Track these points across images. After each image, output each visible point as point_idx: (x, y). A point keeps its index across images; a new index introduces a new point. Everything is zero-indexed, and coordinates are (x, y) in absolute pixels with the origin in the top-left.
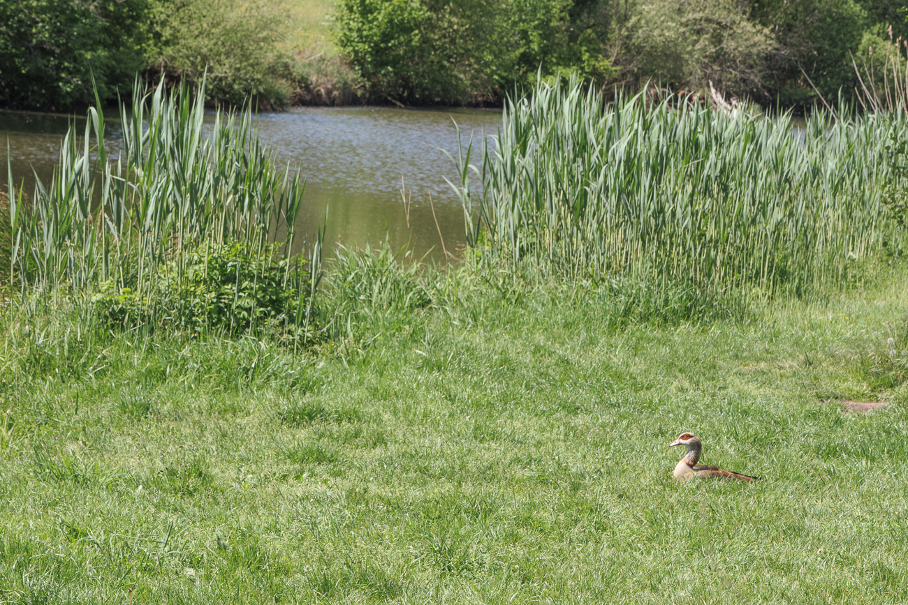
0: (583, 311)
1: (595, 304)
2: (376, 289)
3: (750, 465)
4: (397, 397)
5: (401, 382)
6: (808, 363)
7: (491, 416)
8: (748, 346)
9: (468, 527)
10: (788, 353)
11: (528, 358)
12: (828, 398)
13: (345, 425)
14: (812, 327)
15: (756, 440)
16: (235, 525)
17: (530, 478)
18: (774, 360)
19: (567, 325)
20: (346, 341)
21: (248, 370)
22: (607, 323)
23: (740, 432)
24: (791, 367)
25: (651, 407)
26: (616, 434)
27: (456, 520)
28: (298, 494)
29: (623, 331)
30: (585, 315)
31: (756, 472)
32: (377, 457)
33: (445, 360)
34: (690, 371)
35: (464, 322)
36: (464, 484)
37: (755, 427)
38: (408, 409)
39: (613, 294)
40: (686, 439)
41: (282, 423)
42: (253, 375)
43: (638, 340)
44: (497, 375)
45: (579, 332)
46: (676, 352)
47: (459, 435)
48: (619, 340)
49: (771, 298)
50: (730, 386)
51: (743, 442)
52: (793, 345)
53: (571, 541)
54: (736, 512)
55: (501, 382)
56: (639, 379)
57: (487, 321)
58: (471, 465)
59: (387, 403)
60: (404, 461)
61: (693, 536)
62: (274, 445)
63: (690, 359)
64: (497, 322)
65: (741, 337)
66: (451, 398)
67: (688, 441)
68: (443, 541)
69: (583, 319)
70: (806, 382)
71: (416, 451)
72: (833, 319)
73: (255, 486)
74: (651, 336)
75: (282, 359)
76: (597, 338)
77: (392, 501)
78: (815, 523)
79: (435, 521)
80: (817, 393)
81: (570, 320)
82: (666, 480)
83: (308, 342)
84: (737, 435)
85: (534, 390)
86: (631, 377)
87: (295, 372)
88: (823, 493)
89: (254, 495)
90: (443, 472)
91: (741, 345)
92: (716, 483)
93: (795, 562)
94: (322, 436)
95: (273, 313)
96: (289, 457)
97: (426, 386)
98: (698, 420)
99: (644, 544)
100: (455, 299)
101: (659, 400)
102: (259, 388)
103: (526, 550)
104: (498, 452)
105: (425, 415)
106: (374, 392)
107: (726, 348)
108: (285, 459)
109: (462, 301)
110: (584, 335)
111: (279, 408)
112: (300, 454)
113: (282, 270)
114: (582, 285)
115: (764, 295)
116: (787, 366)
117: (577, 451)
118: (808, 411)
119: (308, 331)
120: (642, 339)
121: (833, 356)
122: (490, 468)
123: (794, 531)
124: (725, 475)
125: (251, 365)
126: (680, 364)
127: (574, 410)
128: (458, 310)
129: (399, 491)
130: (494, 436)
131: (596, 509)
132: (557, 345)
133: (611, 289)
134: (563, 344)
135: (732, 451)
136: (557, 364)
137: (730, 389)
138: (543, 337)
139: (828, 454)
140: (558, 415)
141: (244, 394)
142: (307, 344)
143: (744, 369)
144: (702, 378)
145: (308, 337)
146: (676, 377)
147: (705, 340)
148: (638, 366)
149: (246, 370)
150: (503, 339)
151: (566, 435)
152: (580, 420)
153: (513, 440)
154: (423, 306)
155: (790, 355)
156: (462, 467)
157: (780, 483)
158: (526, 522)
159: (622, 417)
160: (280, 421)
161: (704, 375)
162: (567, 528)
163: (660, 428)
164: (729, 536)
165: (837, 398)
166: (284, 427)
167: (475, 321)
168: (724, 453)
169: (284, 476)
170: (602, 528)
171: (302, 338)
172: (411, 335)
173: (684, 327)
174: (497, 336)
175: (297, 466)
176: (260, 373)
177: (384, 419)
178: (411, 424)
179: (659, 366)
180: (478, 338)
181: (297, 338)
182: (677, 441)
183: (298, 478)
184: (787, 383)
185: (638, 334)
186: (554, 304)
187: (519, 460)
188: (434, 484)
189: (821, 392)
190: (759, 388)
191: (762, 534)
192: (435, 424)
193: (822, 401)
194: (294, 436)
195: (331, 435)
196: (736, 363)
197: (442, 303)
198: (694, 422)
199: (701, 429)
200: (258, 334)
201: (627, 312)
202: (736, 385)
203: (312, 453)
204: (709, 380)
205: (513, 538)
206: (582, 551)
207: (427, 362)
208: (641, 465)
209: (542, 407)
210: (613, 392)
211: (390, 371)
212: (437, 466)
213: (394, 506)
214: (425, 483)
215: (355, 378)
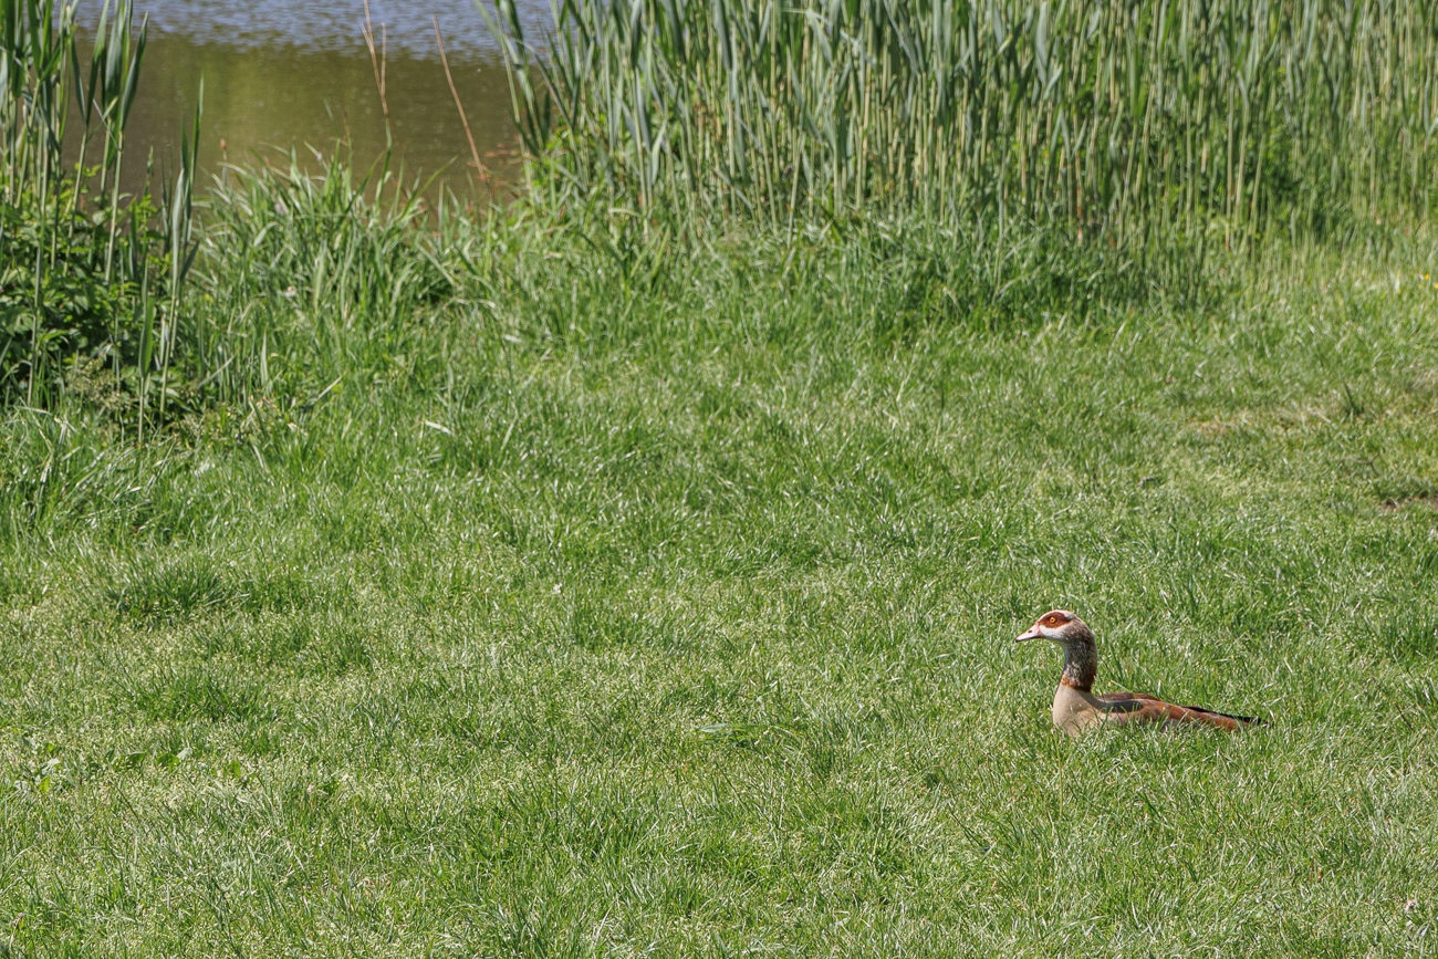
0: (814, 299)
1: (839, 282)
2: (319, 261)
3: (1231, 687)
4: (387, 540)
5: (395, 501)
6: (1353, 408)
7: (610, 581)
8: (1209, 369)
9: (576, 876)
10: (1302, 384)
11: (689, 425)
12: (1405, 495)
13: (270, 618)
14: (1356, 314)
15: (1243, 621)
16: (27, 893)
17: (715, 739)
18: (1270, 402)
19: (776, 336)
20: (260, 404)
21: (33, 488)
22: (872, 324)
23: (1204, 600)
24: (1312, 420)
25: (985, 542)
26: (909, 615)
27: (548, 860)
28: (171, 804)
29: (908, 346)
30: (817, 310)
31: (1247, 705)
32: (350, 699)
33: (496, 445)
34: (1075, 441)
35: (533, 336)
36: (559, 760)
37: (1239, 586)
38: (417, 571)
39: (879, 256)
40: (1055, 625)
41: (119, 619)
42: (44, 502)
43: (947, 364)
44: (619, 475)
45: (806, 352)
46: (1039, 393)
47: (539, 634)
48: (900, 366)
49: (1255, 243)
50: (1171, 475)
51: (1211, 626)
52: (1314, 363)
53: (822, 901)
54: (1206, 812)
55: (629, 494)
56: (955, 472)
57: (588, 331)
58: (574, 711)
59: (364, 557)
60: (415, 706)
61: (1108, 877)
62: (104, 676)
63: (1072, 410)
64: (610, 335)
65: (1188, 348)
66: (513, 537)
67: (1058, 631)
68: (522, 915)
69: (814, 319)
70: (1352, 458)
71: (442, 680)
72: (1403, 288)
73: (67, 786)
74: (977, 355)
75: (112, 458)
76: (849, 365)
77: (392, 813)
78: (1393, 829)
79: (499, 863)
80: (1376, 486)
81: (783, 323)
82: (1034, 735)
83: (171, 408)
84: (1195, 607)
85: (708, 508)
86: (935, 469)
87: (144, 488)
88: (1407, 750)
89: (65, 809)
90: (509, 733)
91: (1192, 367)
92: (1151, 737)
93: (1353, 935)
94: (215, 647)
95: (83, 342)
96: (141, 706)
97: (455, 510)
98: (1100, 574)
99: (994, 902)
100: (509, 281)
101: (1006, 523)
102: (60, 531)
103: (717, 928)
104: (634, 677)
105: (456, 588)
106: (332, 529)
107: (1156, 378)
108: (132, 710)
109: (525, 284)
110: (818, 359)
111: (111, 582)
112: (167, 697)
113: (100, 233)
114: (806, 238)
115: (1239, 236)
116: (1303, 418)
117: (821, 664)
118: (1358, 538)
119: (169, 382)
120: (955, 362)
121: (1409, 389)
122: (619, 716)
123: (1347, 854)
124: (1175, 716)
125: (38, 477)
126: (1050, 423)
127: (807, 557)
128: (518, 306)
129: (408, 785)
130: (624, 634)
131: (876, 819)
132: (757, 388)
133: (876, 244)
134: (768, 382)
135: (1185, 650)
136: (758, 438)
137: (1171, 483)
138: (720, 366)
139: (1414, 648)
140: (770, 572)
141: (24, 549)
142: (166, 416)
143: (1199, 430)
144: (1103, 458)
145: (167, 397)
146: (1040, 457)
147: (1104, 360)
148: (947, 436)
149: (27, 490)
150: (628, 378)
151: (790, 622)
152: (821, 584)
153: (667, 642)
154: (435, 300)
155: (1309, 388)
156: (554, 715)
157: (1305, 730)
158: (710, 859)
159: (921, 572)
160: (113, 614)
161: (1108, 449)
162: (810, 867)
163: (1014, 598)
164: (1193, 873)
165: (1424, 495)
166: (125, 627)
167: (559, 332)
168: (1166, 656)
169: (135, 758)
170: (893, 865)
171: (154, 400)
172: (412, 380)
173: (1056, 326)
174: (612, 368)
175: (163, 728)
176: (59, 499)
177: (359, 600)
178: (424, 607)
179: (1000, 431)
180: (566, 378)
181: (144, 402)
182: (1035, 630)
183: (165, 761)
184: (1305, 461)
185: (946, 351)
186: (744, 284)
187: (683, 696)
188: (487, 764)
189: (1386, 483)
190: (1238, 478)
191: (1272, 865)
192: (481, 605)
193: (1389, 503)
194: (149, 650)
195: (238, 643)
196: (1181, 413)
197: (477, 292)
198: (1093, 579)
199: (1109, 595)
200: (50, 400)
201: (915, 298)
202: (1184, 473)
203: (195, 694)
204: (1121, 463)
205: (684, 901)
206: (849, 926)
207: (452, 448)
208: (973, 695)
209: (730, 552)
210: (896, 507)
211: (364, 475)
212: (494, 713)
213: (399, 827)
214: (465, 763)
215: (285, 498)
